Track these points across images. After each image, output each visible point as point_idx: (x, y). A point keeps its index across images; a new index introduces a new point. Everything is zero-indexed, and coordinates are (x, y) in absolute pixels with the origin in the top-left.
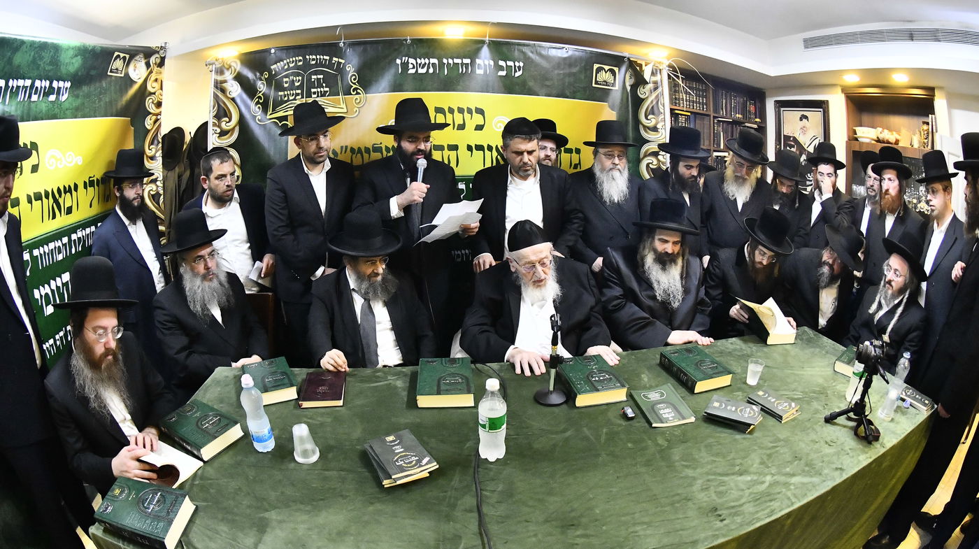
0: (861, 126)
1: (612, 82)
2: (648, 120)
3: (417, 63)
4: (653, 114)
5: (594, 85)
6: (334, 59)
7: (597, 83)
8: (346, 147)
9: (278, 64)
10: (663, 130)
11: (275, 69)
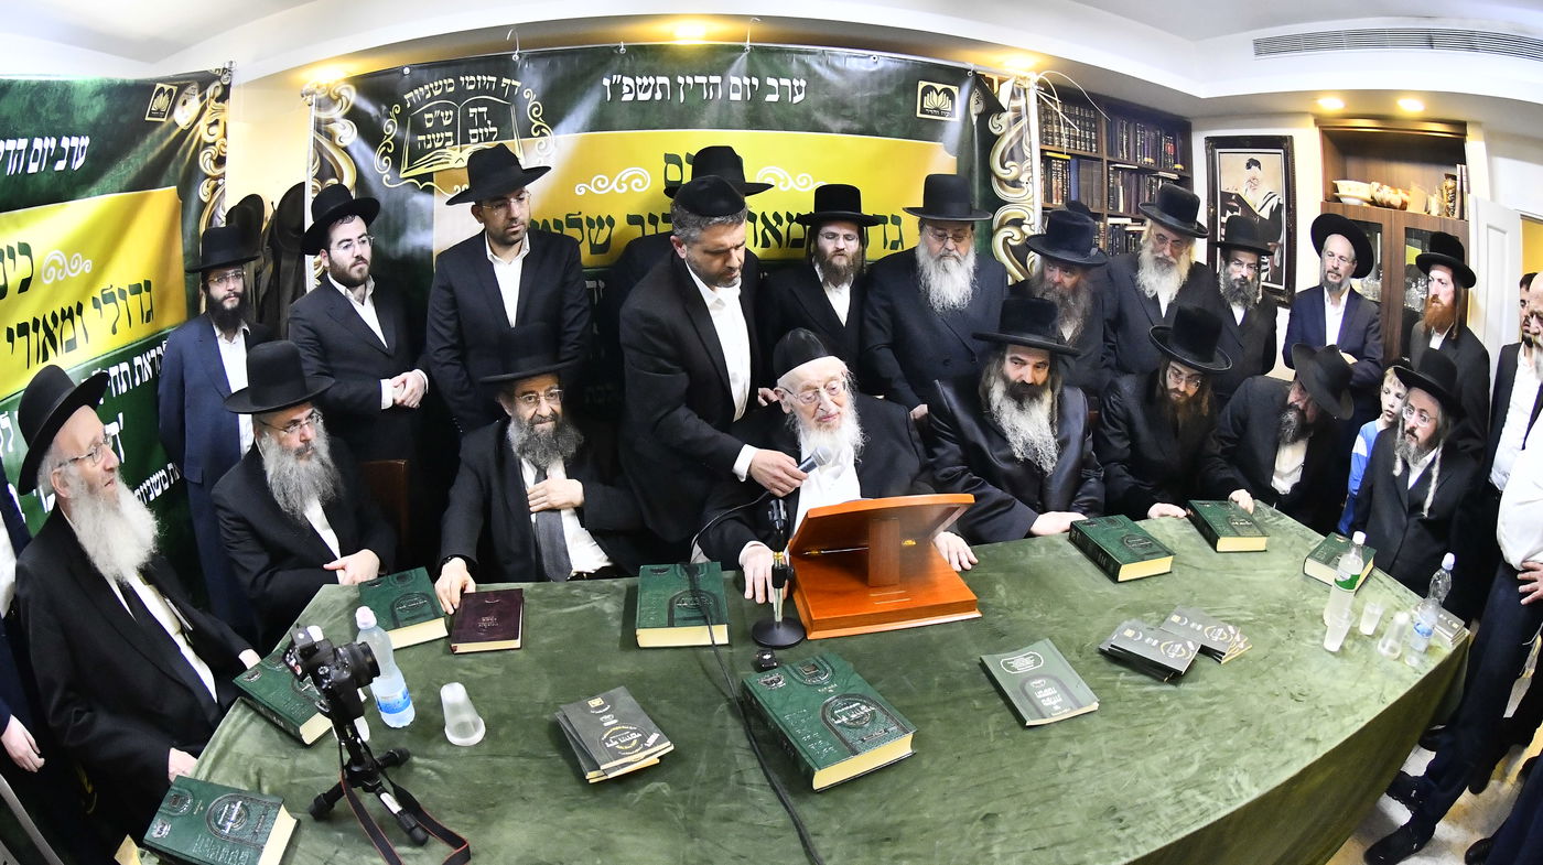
0: (1345, 178)
1: (950, 109)
2: (1006, 169)
3: (636, 84)
4: (1012, 159)
5: (919, 115)
6: (505, 80)
7: (923, 111)
9: (416, 92)
10: (1030, 185)
11: (410, 99)
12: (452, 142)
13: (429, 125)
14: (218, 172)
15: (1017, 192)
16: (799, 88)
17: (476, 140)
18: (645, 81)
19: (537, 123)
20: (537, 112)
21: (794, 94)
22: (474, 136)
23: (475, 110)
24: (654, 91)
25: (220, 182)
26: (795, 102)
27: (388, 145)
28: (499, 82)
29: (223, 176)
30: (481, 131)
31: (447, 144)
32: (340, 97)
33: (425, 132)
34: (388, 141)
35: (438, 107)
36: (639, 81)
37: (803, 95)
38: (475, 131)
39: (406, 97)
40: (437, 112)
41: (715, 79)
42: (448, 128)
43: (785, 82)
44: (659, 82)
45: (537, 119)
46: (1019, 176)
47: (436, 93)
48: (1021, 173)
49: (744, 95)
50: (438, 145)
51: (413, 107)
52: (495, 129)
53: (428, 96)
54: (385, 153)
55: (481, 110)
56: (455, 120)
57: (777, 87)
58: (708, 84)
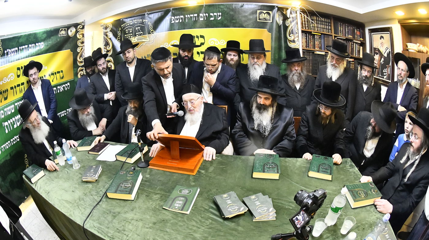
0: (411, 43)
1: (269, 18)
2: (290, 37)
3: (175, 18)
4: (293, 34)
5: (258, 20)
6: (144, 20)
7: (260, 19)
8: (149, 55)
9: (124, 24)
10: (298, 42)
11: (123, 26)
12: (132, 36)
13: (127, 32)
14: (82, 45)
15: (294, 44)
16: (220, 15)
17: (138, 35)
18: (177, 17)
19: (152, 30)
20: (151, 28)
21: (218, 17)
22: (137, 34)
23: (137, 28)
24: (180, 20)
25: (83, 47)
26: (219, 19)
27: (119, 37)
28: (142, 21)
29: (84, 46)
30: (139, 33)
31: (131, 37)
32: (109, 26)
33: (127, 34)
34: (119, 36)
35: (129, 28)
36: (176, 17)
37: (221, 17)
38: (137, 33)
39: (122, 26)
40: (129, 29)
41: (196, 15)
42: (131, 33)
43: (215, 14)
44: (181, 17)
45: (152, 29)
46: (294, 39)
47: (128, 24)
48: (295, 38)
49: (204, 19)
50: (129, 37)
51: (124, 28)
52: (142, 32)
53: (126, 25)
54: (118, 40)
55: (139, 28)
56: (133, 31)
57: (213, 15)
58: (194, 16)
